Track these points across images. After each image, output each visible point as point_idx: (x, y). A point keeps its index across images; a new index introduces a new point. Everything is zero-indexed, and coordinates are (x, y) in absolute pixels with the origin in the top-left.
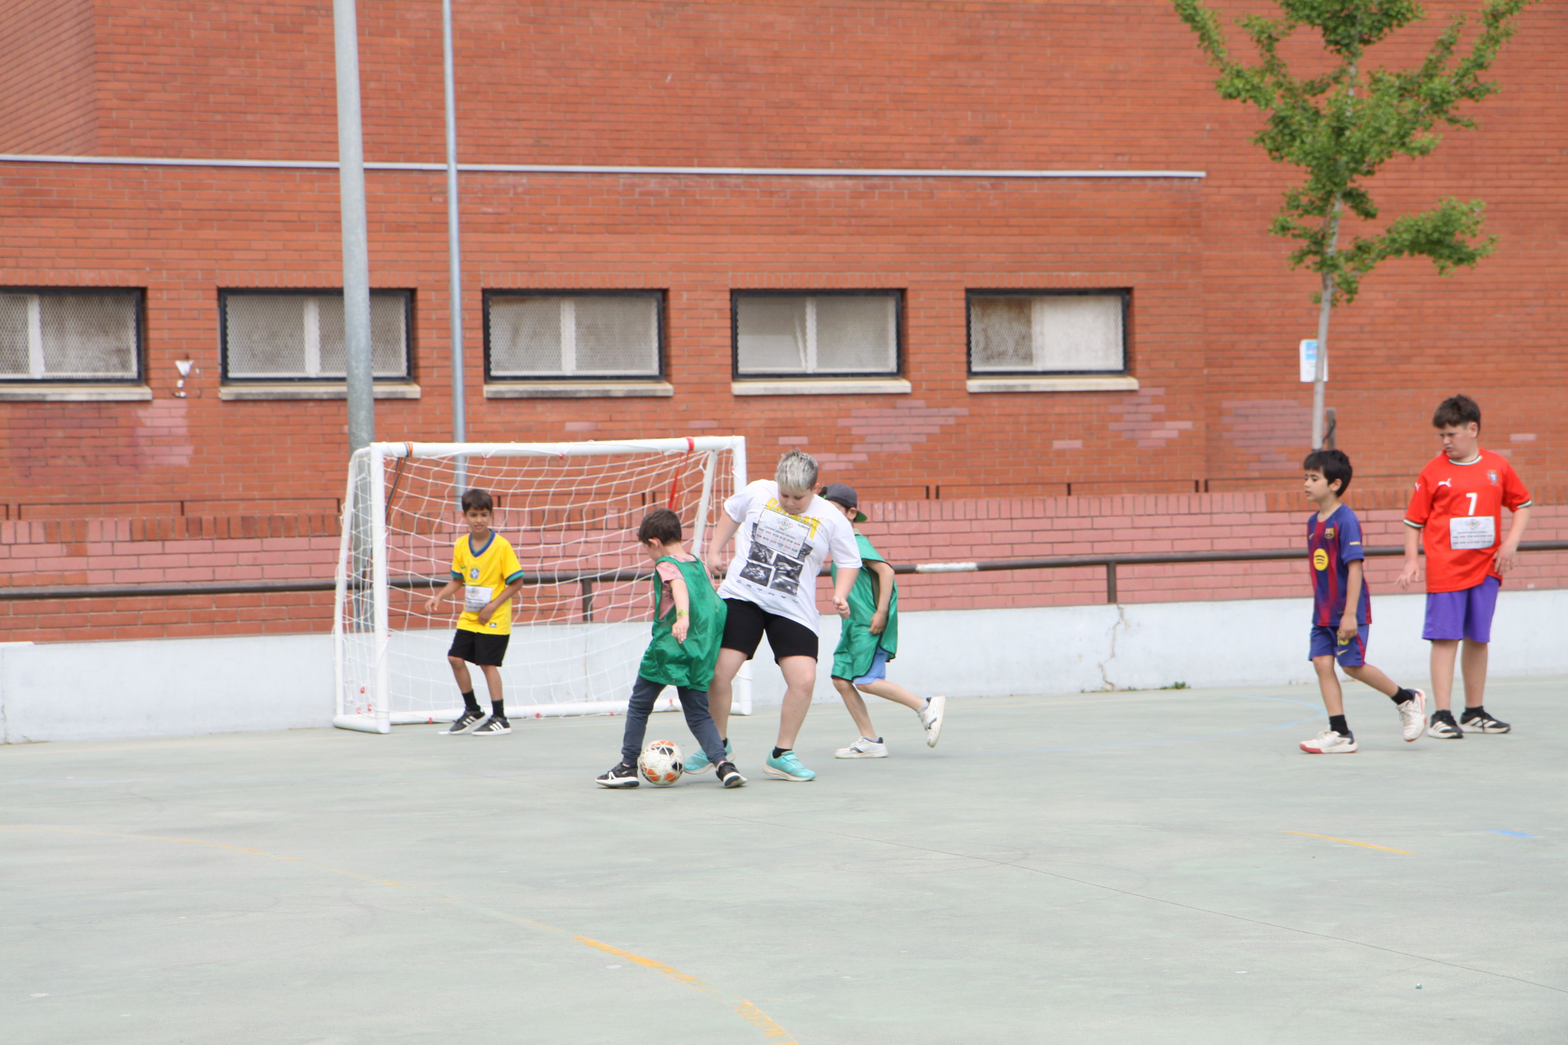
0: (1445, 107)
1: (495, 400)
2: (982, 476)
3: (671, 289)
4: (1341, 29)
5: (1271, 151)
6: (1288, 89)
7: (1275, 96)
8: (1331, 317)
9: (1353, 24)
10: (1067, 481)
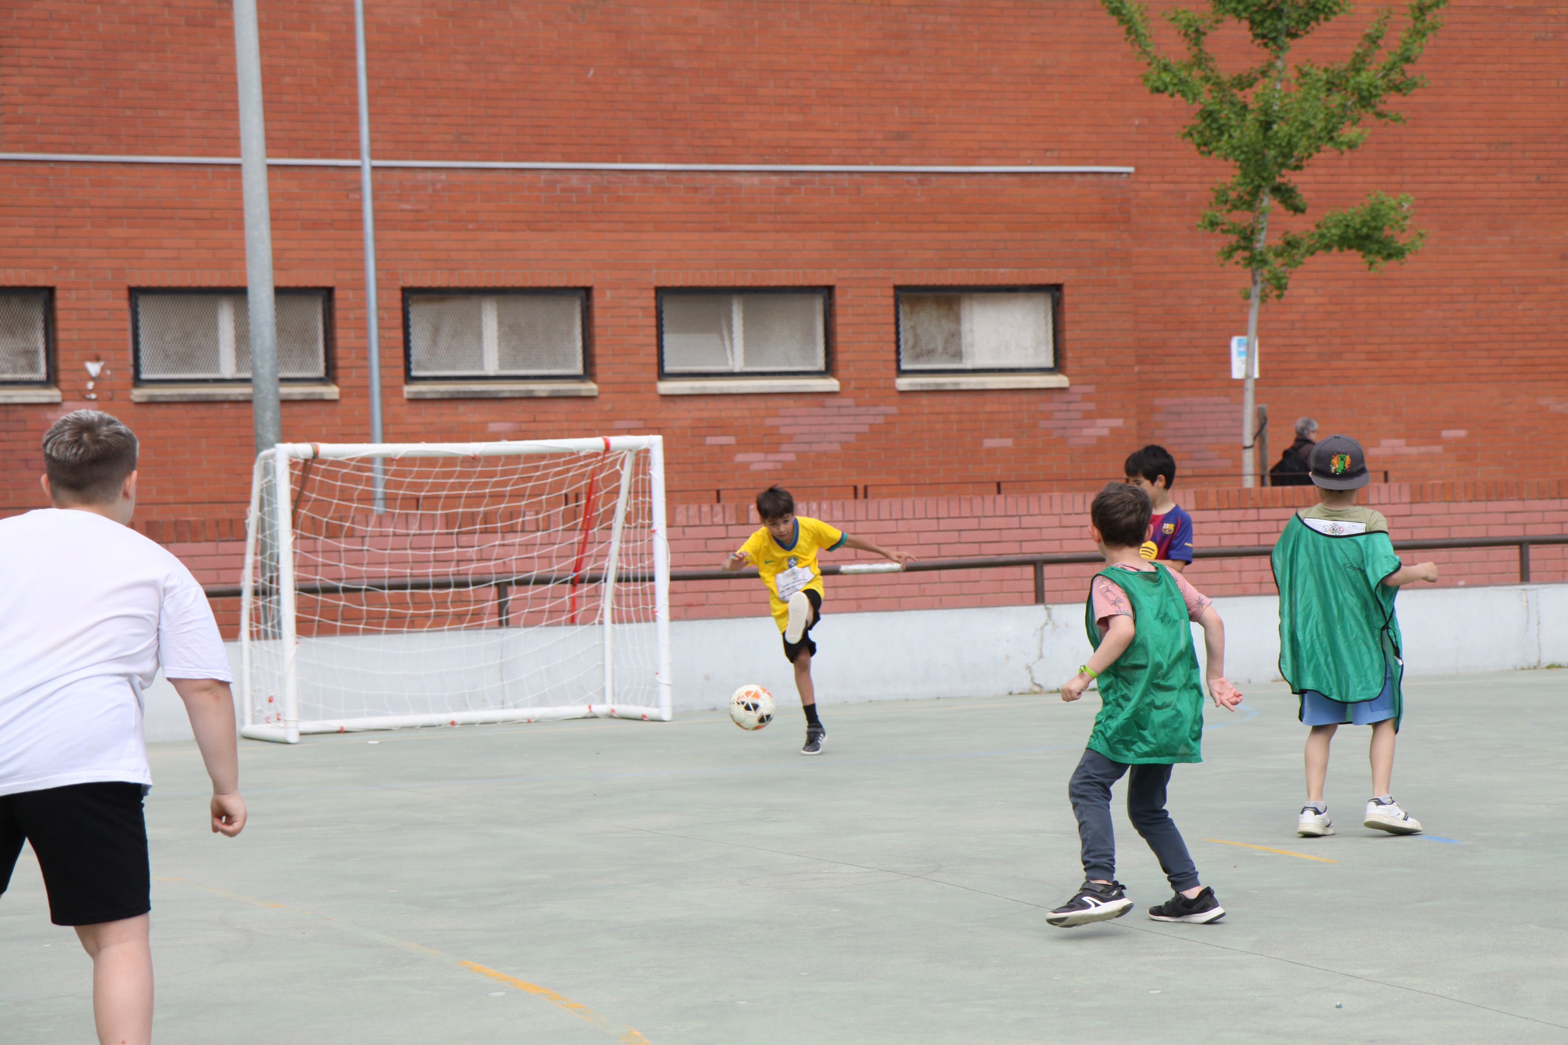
0: (1373, 101)
1: (416, 400)
2: (913, 475)
3: (595, 287)
4: (1268, 23)
5: (1199, 145)
6: (1214, 84)
7: (1202, 89)
8: (1260, 313)
9: (1280, 18)
10: (997, 480)
